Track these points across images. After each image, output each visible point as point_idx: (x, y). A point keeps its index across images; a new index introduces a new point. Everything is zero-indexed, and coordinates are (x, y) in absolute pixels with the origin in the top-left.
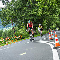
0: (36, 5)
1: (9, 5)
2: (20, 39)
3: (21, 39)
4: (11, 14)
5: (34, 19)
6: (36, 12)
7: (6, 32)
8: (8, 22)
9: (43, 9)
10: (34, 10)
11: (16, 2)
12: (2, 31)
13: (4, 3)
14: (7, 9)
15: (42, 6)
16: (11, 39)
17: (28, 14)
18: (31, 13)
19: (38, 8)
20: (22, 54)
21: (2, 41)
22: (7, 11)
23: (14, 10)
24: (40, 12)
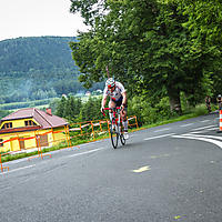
0: (184, 25)
1: (103, 24)
2: (132, 126)
3: (135, 126)
4: (106, 52)
5: (176, 68)
6: (181, 46)
7: (91, 104)
8: (97, 76)
9: (203, 39)
10: (177, 40)
11: (124, 17)
12: (79, 102)
13: (87, 18)
14: (96, 38)
15: (202, 30)
16: (104, 126)
17: (159, 53)
18: (167, 50)
19: (188, 34)
21: (79, 131)
22: (96, 42)
23: (117, 39)
24: (195, 47)
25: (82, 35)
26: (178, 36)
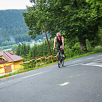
1: (41, 2)
4: (43, 18)
5: (83, 26)
6: (86, 13)
7: (36, 48)
8: (38, 31)
9: (98, 9)
10: (83, 10)
12: (29, 47)
14: (37, 10)
15: (97, 4)
16: (43, 60)
17: (73, 18)
18: (78, 16)
19: (89, 6)
20: (62, 85)
21: (29, 63)
22: (37, 12)
23: (49, 10)
24: (93, 14)
25: (29, 9)
26: (84, 8)
